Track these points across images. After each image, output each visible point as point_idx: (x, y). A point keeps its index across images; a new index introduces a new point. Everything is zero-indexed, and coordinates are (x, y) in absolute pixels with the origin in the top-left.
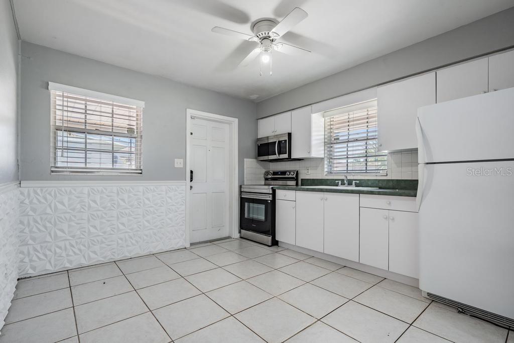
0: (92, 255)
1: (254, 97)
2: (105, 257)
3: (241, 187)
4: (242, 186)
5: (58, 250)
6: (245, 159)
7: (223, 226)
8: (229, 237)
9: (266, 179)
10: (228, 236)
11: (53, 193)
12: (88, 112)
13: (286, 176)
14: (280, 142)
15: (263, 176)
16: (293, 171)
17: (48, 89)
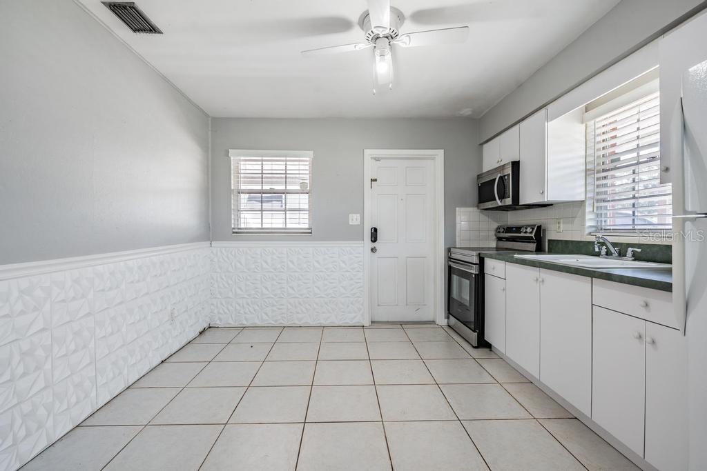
0: (265, 317)
1: (467, 112)
2: (276, 321)
3: (449, 250)
4: (452, 250)
5: (238, 307)
6: (457, 209)
7: (425, 305)
8: (433, 322)
9: (499, 239)
10: (432, 320)
11: (233, 253)
12: (264, 172)
13: (522, 234)
14: (502, 178)
15: (493, 233)
16: (532, 227)
17: (228, 156)
